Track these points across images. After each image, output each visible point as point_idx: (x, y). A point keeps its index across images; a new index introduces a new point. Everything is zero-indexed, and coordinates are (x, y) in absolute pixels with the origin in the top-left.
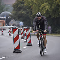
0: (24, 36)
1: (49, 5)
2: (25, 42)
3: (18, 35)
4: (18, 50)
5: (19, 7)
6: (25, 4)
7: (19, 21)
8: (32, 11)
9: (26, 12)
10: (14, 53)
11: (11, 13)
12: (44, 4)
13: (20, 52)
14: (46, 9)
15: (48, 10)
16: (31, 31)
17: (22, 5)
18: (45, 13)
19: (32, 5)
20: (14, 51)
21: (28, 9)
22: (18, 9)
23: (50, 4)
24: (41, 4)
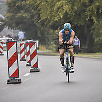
0: (26, 56)
1: (68, 4)
2: (27, 65)
3: (16, 54)
4: (15, 79)
5: (18, 5)
6: (29, 2)
7: (17, 30)
8: (40, 14)
9: (30, 14)
10: (8, 84)
11: (4, 16)
12: (61, 2)
13: (19, 82)
14: (65, 11)
15: (68, 12)
16: (38, 47)
17: (22, 3)
18: (62, 17)
19: (40, 3)
20: (9, 81)
21: (33, 11)
22: (15, 9)
23: (70, 2)
24: (56, 3)
